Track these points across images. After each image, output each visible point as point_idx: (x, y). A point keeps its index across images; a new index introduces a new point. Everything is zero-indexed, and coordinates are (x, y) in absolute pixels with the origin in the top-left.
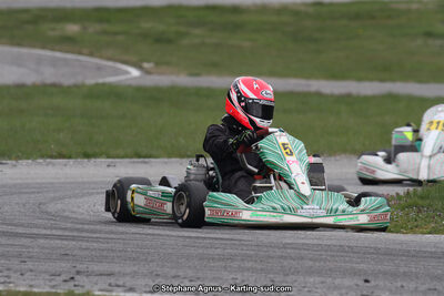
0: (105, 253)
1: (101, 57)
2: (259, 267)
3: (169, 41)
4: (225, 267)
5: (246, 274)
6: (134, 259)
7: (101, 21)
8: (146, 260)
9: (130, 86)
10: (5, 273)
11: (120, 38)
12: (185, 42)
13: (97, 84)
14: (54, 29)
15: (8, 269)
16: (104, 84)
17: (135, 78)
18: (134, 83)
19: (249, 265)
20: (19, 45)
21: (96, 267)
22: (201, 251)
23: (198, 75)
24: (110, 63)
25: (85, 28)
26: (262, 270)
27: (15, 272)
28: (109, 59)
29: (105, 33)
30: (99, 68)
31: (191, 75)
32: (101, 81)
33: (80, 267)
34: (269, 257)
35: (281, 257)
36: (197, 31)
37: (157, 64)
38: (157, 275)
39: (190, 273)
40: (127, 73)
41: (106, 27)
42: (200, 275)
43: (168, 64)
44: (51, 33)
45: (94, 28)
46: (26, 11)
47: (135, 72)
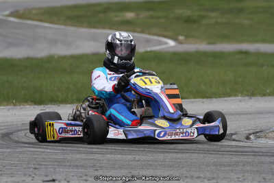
0: (151, 163)
1: (150, 34)
2: (255, 169)
3: (194, 22)
4: (232, 170)
5: (246, 174)
6: (171, 167)
7: (149, 10)
8: (178, 167)
9: (169, 52)
10: (85, 178)
11: (162, 21)
12: (205, 22)
13: (146, 52)
14: (117, 16)
15: (86, 175)
16: (151, 52)
17: (172, 47)
18: (171, 50)
19: (248, 168)
20: (95, 27)
21: (145, 173)
22: (216, 160)
23: (213, 43)
24: (155, 38)
25: (138, 15)
26: (257, 171)
27: (91, 177)
28: (154, 35)
29: (151, 17)
30: (148, 41)
31: (210, 44)
32: (149, 49)
33: (135, 173)
34: (262, 162)
35: (270, 162)
36: (213, 14)
37: (187, 37)
38: (186, 177)
39: (208, 175)
40: (166, 43)
41: (152, 13)
42: (215, 176)
43: (194, 37)
44: (116, 19)
45: (144, 14)
46: (99, 5)
47: (172, 43)
